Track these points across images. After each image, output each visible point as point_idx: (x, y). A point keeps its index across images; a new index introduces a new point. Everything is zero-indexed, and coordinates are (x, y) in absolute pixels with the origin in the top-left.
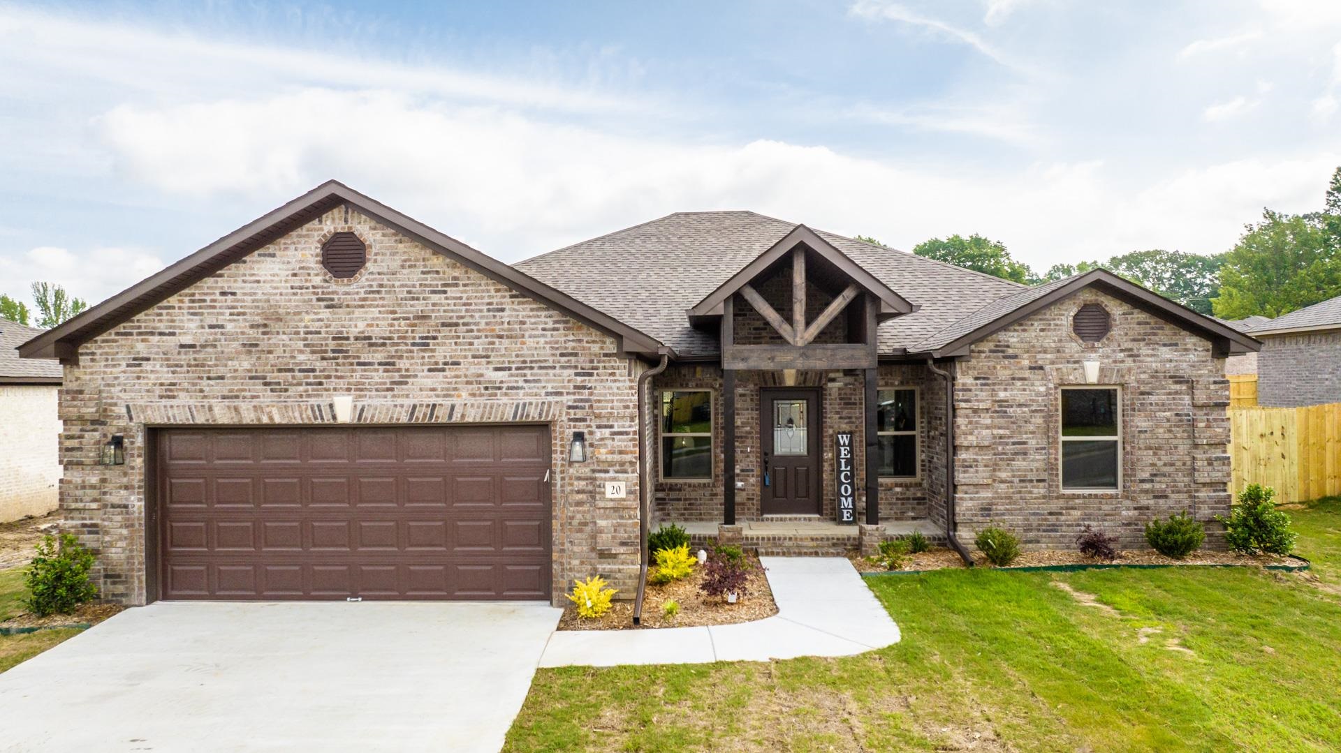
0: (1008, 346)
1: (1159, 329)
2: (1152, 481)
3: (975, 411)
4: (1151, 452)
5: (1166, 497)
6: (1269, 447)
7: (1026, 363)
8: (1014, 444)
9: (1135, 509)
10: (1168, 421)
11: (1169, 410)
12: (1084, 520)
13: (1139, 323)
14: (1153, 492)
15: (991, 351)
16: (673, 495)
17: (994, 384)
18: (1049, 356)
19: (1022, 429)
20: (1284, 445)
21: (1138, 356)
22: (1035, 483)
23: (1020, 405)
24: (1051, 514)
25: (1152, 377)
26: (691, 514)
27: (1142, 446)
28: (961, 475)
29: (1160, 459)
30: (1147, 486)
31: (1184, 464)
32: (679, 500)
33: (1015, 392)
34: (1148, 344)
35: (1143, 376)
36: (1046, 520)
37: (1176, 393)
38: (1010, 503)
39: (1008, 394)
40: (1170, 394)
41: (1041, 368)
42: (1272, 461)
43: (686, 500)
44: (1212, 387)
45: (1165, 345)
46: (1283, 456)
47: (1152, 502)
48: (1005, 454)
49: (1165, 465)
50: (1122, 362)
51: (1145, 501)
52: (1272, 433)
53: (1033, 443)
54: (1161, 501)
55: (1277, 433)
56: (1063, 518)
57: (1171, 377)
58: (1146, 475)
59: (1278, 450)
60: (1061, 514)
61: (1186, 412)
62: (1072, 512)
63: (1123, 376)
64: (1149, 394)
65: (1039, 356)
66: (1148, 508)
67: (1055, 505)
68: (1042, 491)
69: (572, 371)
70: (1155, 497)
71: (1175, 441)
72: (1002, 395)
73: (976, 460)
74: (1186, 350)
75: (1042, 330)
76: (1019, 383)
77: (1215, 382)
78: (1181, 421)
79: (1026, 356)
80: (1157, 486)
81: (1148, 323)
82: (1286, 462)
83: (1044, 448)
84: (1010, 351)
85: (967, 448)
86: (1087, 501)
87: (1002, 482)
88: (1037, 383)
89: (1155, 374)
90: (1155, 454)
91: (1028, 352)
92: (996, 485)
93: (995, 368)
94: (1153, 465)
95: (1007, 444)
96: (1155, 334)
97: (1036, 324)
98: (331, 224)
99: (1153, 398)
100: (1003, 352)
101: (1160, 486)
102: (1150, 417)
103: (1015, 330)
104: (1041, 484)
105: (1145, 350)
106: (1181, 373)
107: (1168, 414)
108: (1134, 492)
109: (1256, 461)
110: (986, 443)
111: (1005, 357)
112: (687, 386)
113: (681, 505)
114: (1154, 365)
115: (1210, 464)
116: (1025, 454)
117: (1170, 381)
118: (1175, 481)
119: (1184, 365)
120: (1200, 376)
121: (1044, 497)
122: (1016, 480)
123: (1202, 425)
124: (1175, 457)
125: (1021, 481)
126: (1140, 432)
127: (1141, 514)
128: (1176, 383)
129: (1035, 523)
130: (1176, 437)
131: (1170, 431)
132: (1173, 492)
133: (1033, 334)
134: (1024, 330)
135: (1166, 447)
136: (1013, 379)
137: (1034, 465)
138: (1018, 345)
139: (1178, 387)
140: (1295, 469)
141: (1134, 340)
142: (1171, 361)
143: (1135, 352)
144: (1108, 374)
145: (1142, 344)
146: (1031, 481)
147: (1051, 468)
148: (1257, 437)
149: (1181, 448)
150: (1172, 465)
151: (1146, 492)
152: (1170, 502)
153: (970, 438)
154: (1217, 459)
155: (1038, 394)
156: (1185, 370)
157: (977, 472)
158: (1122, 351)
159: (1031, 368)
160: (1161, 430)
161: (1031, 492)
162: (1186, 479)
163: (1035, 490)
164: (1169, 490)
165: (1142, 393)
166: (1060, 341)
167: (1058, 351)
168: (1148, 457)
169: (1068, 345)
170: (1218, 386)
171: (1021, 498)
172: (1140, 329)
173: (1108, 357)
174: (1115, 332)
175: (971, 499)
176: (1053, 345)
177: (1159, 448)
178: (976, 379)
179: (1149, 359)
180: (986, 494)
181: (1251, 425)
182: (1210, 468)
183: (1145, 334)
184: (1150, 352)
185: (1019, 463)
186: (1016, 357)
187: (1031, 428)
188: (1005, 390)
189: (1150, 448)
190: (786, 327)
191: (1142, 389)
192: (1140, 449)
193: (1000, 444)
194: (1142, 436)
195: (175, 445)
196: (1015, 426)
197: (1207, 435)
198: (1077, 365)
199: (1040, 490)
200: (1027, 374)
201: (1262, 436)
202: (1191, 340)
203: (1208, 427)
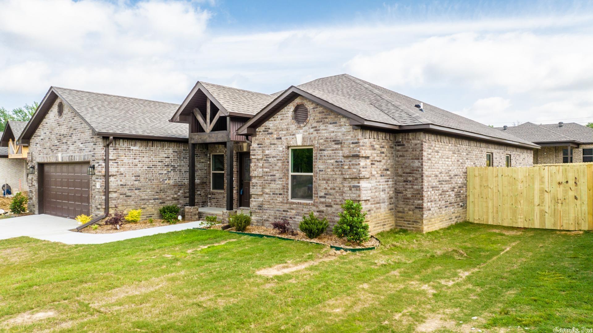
0: (269, 129)
1: (328, 115)
2: (325, 197)
3: (258, 160)
4: (325, 182)
5: (331, 206)
6: (566, 192)
7: (275, 136)
8: (271, 176)
9: (318, 212)
10: (333, 165)
11: (333, 159)
12: (296, 215)
13: (320, 113)
14: (325, 203)
15: (264, 131)
17: (264, 147)
18: (284, 132)
19: (274, 169)
20: (576, 190)
21: (319, 130)
22: (278, 195)
23: (273, 157)
24: (284, 211)
25: (325, 141)
26: (218, 205)
27: (321, 178)
28: (252, 190)
29: (328, 186)
30: (323, 200)
31: (340, 189)
33: (272, 151)
34: (324, 124)
35: (321, 141)
36: (282, 214)
37: (336, 150)
38: (269, 205)
39: (269, 151)
40: (333, 150)
41: (281, 138)
42: (567, 201)
43: (217, 198)
44: (351, 146)
45: (331, 124)
46: (576, 198)
47: (325, 209)
48: (267, 180)
49: (331, 189)
50: (312, 134)
51: (322, 208)
52: (567, 182)
53: (278, 175)
54: (329, 209)
55: (571, 182)
56: (288, 213)
57: (334, 141)
58: (322, 194)
59: (571, 194)
60: (287, 211)
61: (340, 160)
62: (292, 211)
63: (312, 141)
64: (324, 150)
65: (280, 132)
66: (323, 212)
67: (286, 207)
68: (281, 199)
70: (327, 206)
71: (335, 176)
72: (267, 152)
73: (257, 183)
74: (340, 126)
75: (281, 120)
76: (273, 146)
77: (353, 143)
78: (338, 165)
79: (275, 133)
80: (327, 200)
81: (323, 112)
82: (578, 202)
83: (281, 178)
84: (270, 131)
85: (255, 177)
86: (298, 206)
87: (267, 194)
88: (279, 146)
89: (326, 139)
90: (327, 183)
91: (276, 131)
92: (264, 195)
93: (264, 139)
94: (326, 189)
95: (268, 176)
96: (326, 118)
97: (279, 116)
98: (59, 100)
99: (325, 153)
100: (267, 131)
101: (329, 200)
102: (325, 163)
103: (272, 121)
104: (281, 196)
105: (322, 127)
106: (338, 138)
107: (332, 161)
108: (317, 203)
109: (556, 201)
110: (261, 175)
111: (268, 134)
112: (217, 152)
114: (326, 134)
115: (350, 190)
116: (275, 181)
117: (333, 143)
118: (335, 198)
119: (340, 134)
120: (347, 140)
121: (282, 202)
122: (271, 193)
123: (346, 167)
124: (335, 185)
125: (273, 194)
126: (320, 171)
127: (320, 215)
128: (336, 144)
129: (278, 215)
130: (336, 174)
131: (333, 171)
132: (334, 204)
133: (278, 122)
134: (275, 120)
135: (331, 179)
136: (271, 144)
137: (278, 186)
138: (273, 128)
139: (336, 146)
140: (585, 208)
141: (318, 122)
142: (333, 132)
143: (318, 128)
144: (306, 140)
145: (321, 123)
146: (277, 194)
147: (285, 188)
148: (555, 185)
149: (338, 180)
150: (334, 189)
151: (322, 203)
152: (333, 210)
153: (255, 172)
154: (354, 187)
155: (280, 151)
156: (340, 137)
157: (257, 188)
158: (312, 128)
159: (277, 139)
160: (329, 170)
161: (276, 200)
162: (341, 197)
163: (278, 199)
164: (332, 203)
165: (321, 150)
166: (288, 124)
167: (287, 130)
168: (323, 184)
169: (291, 126)
170: (354, 145)
171: (273, 202)
172: (320, 116)
173: (307, 131)
174: (310, 118)
175: (255, 201)
176: (285, 127)
177: (328, 180)
178: (258, 144)
179: (323, 132)
180: (261, 199)
181: (551, 176)
182: (350, 192)
183: (322, 118)
184: (324, 128)
185: (273, 185)
186: (271, 133)
187: (277, 168)
188: (268, 150)
189: (324, 180)
190: (205, 125)
191: (321, 148)
192: (320, 180)
193: (266, 175)
194: (321, 173)
196: (271, 167)
197: (349, 173)
198: (294, 136)
199: (280, 199)
200: (275, 141)
201: (559, 183)
202: (343, 120)
203: (349, 168)
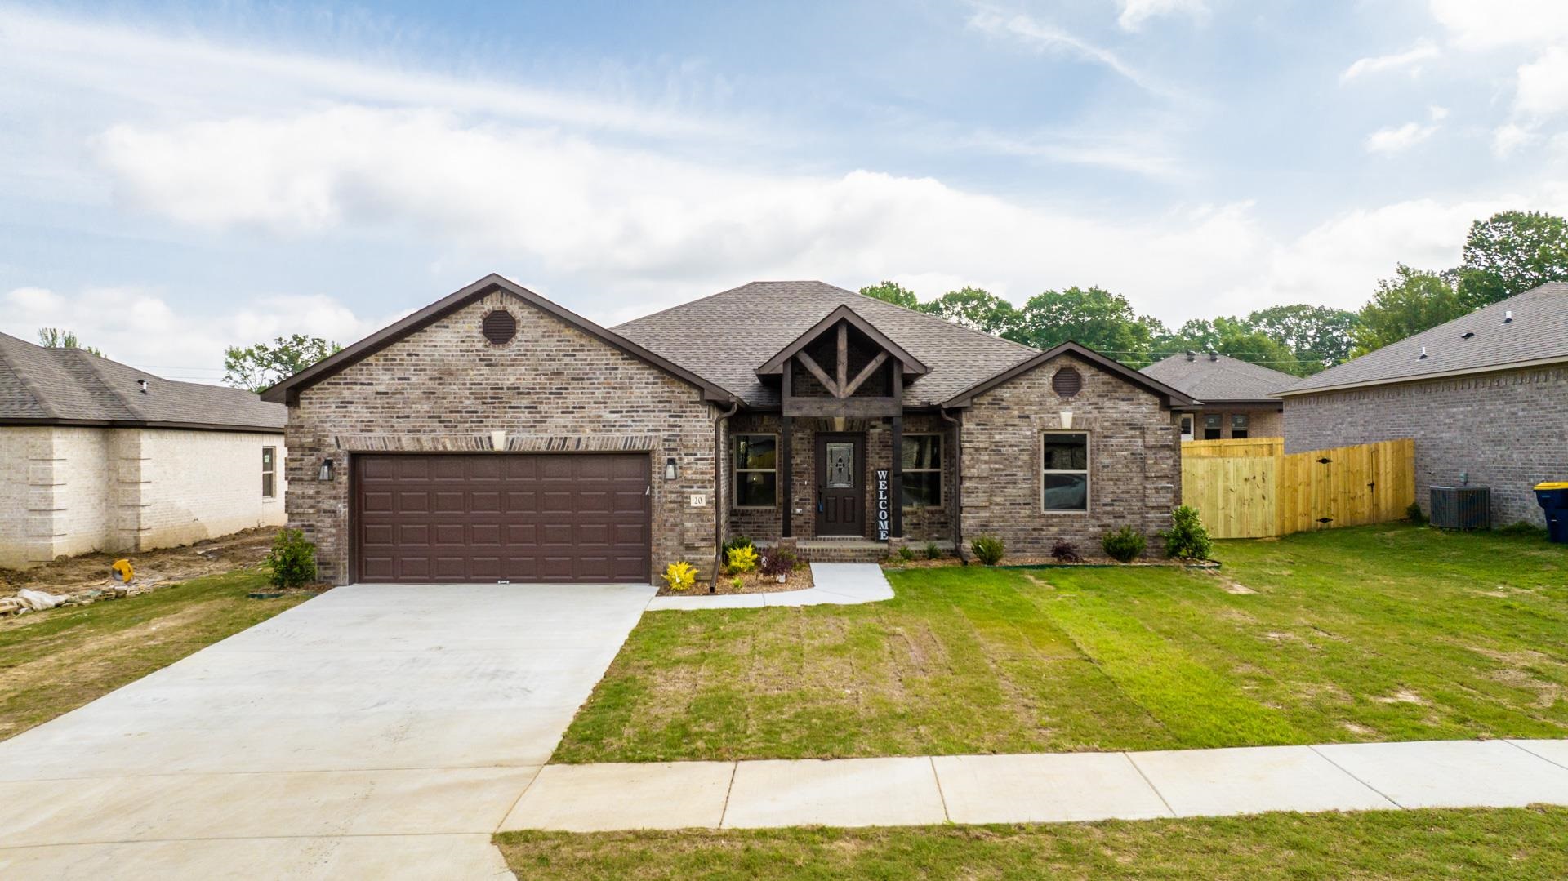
0: (1002, 400)
1: (1118, 387)
2: (1113, 505)
3: (977, 450)
4: (1112, 483)
5: (1123, 517)
6: (1252, 490)
7: (1016, 413)
8: (1006, 475)
9: (1099, 526)
10: (1126, 458)
11: (1127, 450)
12: (1060, 534)
13: (1103, 383)
14: (1113, 513)
15: (989, 404)
16: (744, 519)
17: (991, 429)
18: (1034, 408)
19: (1014, 464)
20: (1264, 487)
21: (1102, 408)
22: (1022, 506)
23: (1011, 446)
24: (1034, 530)
25: (1114, 424)
26: (759, 535)
27: (1105, 478)
28: (965, 499)
29: (1118, 488)
30: (1109, 509)
31: (1137, 492)
32: (750, 523)
33: (1008, 436)
34: (1110, 399)
35: (1106, 424)
36: (1031, 534)
37: (1132, 437)
38: (1003, 521)
39: (1002, 437)
40: (1127, 438)
41: (1028, 417)
42: (1254, 501)
43: (755, 523)
44: (1159, 432)
45: (1123, 400)
46: (1263, 497)
47: (1112, 521)
48: (1000, 483)
49: (1123, 492)
50: (1090, 412)
51: (1107, 520)
52: (1254, 478)
53: (1021, 475)
54: (1120, 521)
55: (1259, 478)
56: (1044, 533)
57: (1128, 425)
58: (1108, 500)
59: (1259, 492)
60: (1042, 530)
61: (1139, 451)
62: (1051, 528)
63: (1090, 424)
64: (1111, 437)
65: (1026, 408)
66: (1109, 526)
67: (1038, 523)
68: (1028, 512)
69: (667, 414)
70: (1115, 517)
71: (1131, 475)
72: (997, 438)
73: (976, 488)
74: (1139, 404)
75: (1029, 388)
76: (1011, 428)
77: (1161, 429)
78: (1136, 458)
79: (1016, 407)
80: (1117, 509)
81: (1111, 383)
82: (1266, 502)
83: (1029, 479)
84: (1004, 404)
85: (971, 478)
86: (1062, 520)
87: (997, 504)
88: (1025, 428)
89: (1115, 423)
90: (1115, 484)
91: (1017, 404)
92: (992, 507)
93: (992, 416)
94: (1113, 492)
95: (1001, 475)
96: (1115, 392)
97: (1024, 383)
98: (490, 305)
99: (1114, 441)
100: (999, 404)
101: (1119, 508)
102: (1111, 456)
103: (1008, 388)
104: (1027, 507)
105: (1108, 404)
106: (1136, 421)
107: (1125, 453)
108: (1099, 513)
109: (1242, 501)
110: (985, 475)
111: (1000, 408)
112: (757, 431)
113: (751, 527)
114: (1115, 415)
115: (1157, 492)
116: (1015, 483)
117: (1127, 428)
118: (1131, 505)
119: (1138, 415)
120: (1150, 424)
121: (1029, 517)
122: (1008, 503)
123: (1151, 462)
124: (1131, 487)
125: (1012, 504)
126: (1104, 467)
127: (1104, 531)
128: (1132, 429)
129: (1022, 537)
130: (1131, 471)
131: (1127, 467)
132: (1129, 514)
133: (1022, 391)
134: (1015, 388)
135: (1124, 479)
136: (1006, 425)
137: (1022, 492)
138: (1011, 399)
139: (1133, 432)
140: (1273, 509)
141: (1099, 396)
142: (1128, 412)
143: (1100, 405)
144: (1079, 421)
145: (1106, 399)
146: (1019, 504)
147: (1035, 494)
148: (1241, 481)
149: (1135, 480)
150: (1129, 492)
151: (1108, 513)
152: (1128, 521)
153: (972, 470)
154: (1163, 488)
155: (1025, 437)
156: (1138, 418)
157: (977, 496)
158: (1090, 404)
159: (1020, 417)
160: (1120, 466)
161: (1019, 513)
162: (1139, 504)
163: (1023, 511)
164: (1126, 512)
165: (1105, 437)
166: (1043, 396)
167: (1041, 404)
168: (1110, 486)
169: (1049, 399)
170: (1163, 432)
171: (1012, 517)
172: (1104, 388)
173: (1079, 409)
174: (1085, 390)
175: (973, 518)
176: (1037, 399)
177: (1118, 480)
178: (978, 425)
179: (1111, 411)
180: (985, 514)
181: (1237, 470)
182: (1157, 495)
183: (1108, 391)
184: (1111, 405)
185: (1010, 491)
186: (1008, 408)
187: (1020, 463)
188: (1000, 434)
189: (1112, 479)
190: (832, 383)
191: (1106, 434)
192: (1103, 480)
193: (996, 475)
194: (1106, 470)
195: (370, 467)
196: (1007, 462)
197: (1155, 469)
198: (1055, 415)
199: (1027, 511)
200: (1017, 421)
201: (1246, 480)
202: (1143, 396)
203: (1155, 463)
